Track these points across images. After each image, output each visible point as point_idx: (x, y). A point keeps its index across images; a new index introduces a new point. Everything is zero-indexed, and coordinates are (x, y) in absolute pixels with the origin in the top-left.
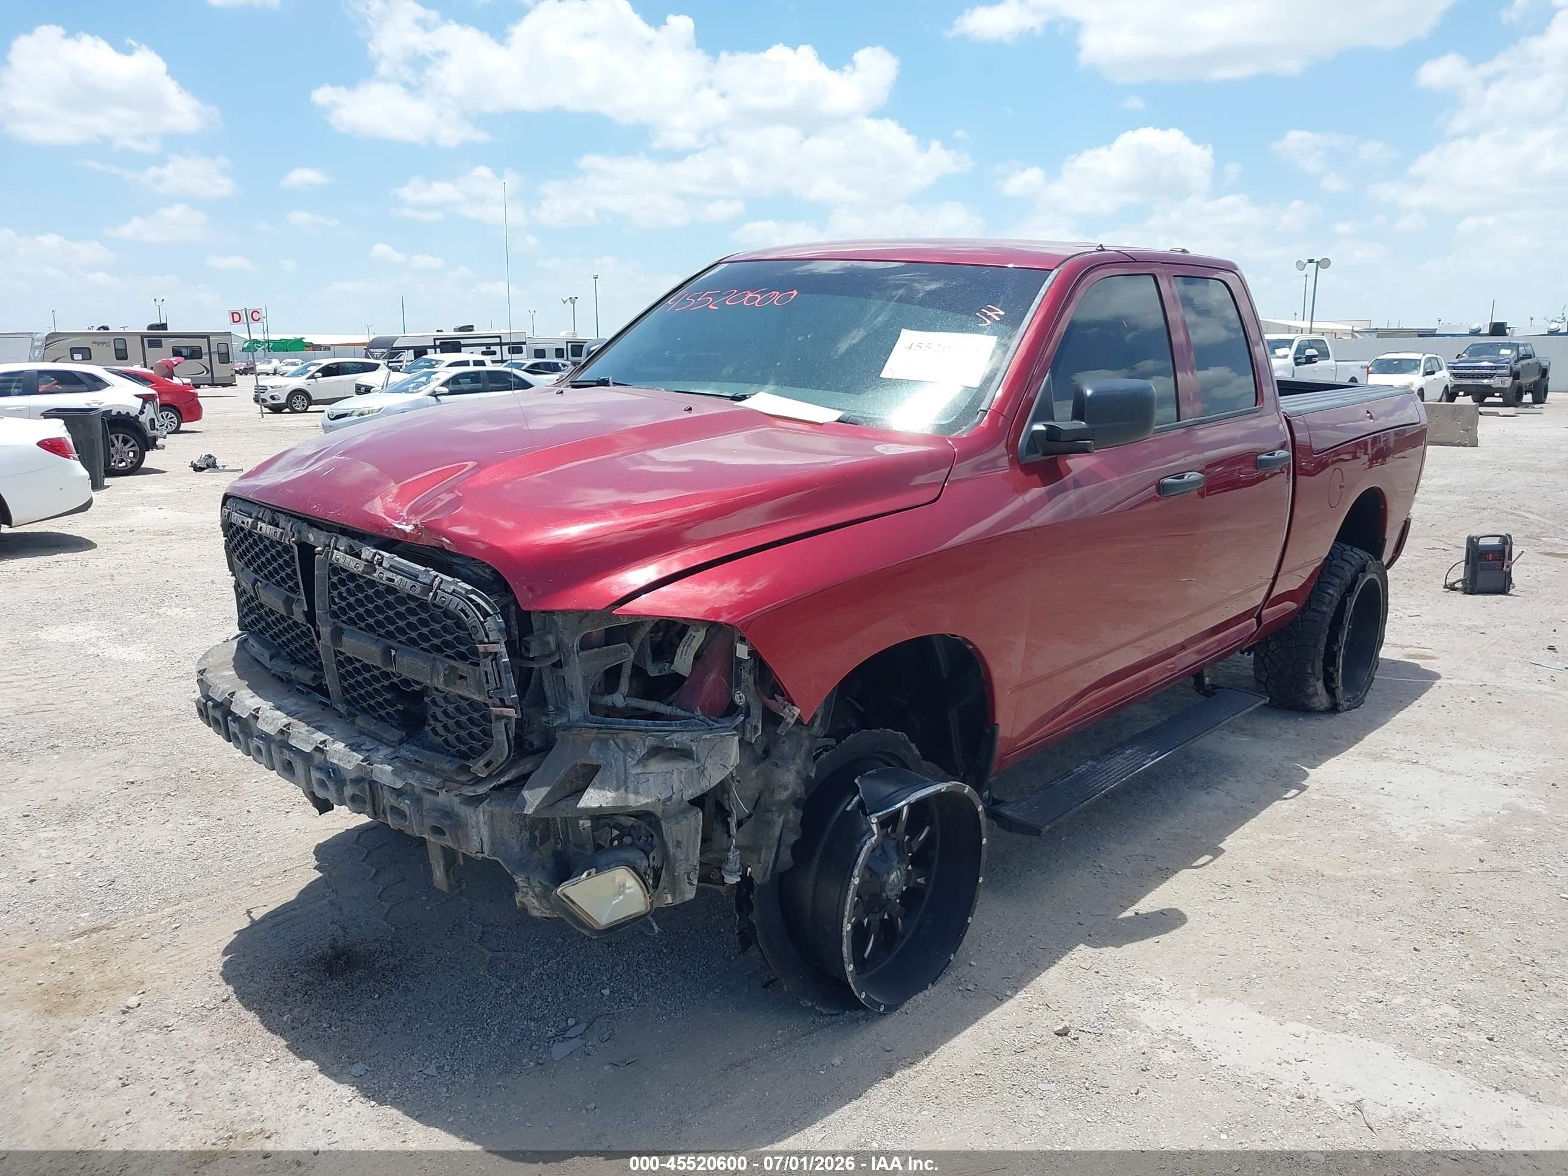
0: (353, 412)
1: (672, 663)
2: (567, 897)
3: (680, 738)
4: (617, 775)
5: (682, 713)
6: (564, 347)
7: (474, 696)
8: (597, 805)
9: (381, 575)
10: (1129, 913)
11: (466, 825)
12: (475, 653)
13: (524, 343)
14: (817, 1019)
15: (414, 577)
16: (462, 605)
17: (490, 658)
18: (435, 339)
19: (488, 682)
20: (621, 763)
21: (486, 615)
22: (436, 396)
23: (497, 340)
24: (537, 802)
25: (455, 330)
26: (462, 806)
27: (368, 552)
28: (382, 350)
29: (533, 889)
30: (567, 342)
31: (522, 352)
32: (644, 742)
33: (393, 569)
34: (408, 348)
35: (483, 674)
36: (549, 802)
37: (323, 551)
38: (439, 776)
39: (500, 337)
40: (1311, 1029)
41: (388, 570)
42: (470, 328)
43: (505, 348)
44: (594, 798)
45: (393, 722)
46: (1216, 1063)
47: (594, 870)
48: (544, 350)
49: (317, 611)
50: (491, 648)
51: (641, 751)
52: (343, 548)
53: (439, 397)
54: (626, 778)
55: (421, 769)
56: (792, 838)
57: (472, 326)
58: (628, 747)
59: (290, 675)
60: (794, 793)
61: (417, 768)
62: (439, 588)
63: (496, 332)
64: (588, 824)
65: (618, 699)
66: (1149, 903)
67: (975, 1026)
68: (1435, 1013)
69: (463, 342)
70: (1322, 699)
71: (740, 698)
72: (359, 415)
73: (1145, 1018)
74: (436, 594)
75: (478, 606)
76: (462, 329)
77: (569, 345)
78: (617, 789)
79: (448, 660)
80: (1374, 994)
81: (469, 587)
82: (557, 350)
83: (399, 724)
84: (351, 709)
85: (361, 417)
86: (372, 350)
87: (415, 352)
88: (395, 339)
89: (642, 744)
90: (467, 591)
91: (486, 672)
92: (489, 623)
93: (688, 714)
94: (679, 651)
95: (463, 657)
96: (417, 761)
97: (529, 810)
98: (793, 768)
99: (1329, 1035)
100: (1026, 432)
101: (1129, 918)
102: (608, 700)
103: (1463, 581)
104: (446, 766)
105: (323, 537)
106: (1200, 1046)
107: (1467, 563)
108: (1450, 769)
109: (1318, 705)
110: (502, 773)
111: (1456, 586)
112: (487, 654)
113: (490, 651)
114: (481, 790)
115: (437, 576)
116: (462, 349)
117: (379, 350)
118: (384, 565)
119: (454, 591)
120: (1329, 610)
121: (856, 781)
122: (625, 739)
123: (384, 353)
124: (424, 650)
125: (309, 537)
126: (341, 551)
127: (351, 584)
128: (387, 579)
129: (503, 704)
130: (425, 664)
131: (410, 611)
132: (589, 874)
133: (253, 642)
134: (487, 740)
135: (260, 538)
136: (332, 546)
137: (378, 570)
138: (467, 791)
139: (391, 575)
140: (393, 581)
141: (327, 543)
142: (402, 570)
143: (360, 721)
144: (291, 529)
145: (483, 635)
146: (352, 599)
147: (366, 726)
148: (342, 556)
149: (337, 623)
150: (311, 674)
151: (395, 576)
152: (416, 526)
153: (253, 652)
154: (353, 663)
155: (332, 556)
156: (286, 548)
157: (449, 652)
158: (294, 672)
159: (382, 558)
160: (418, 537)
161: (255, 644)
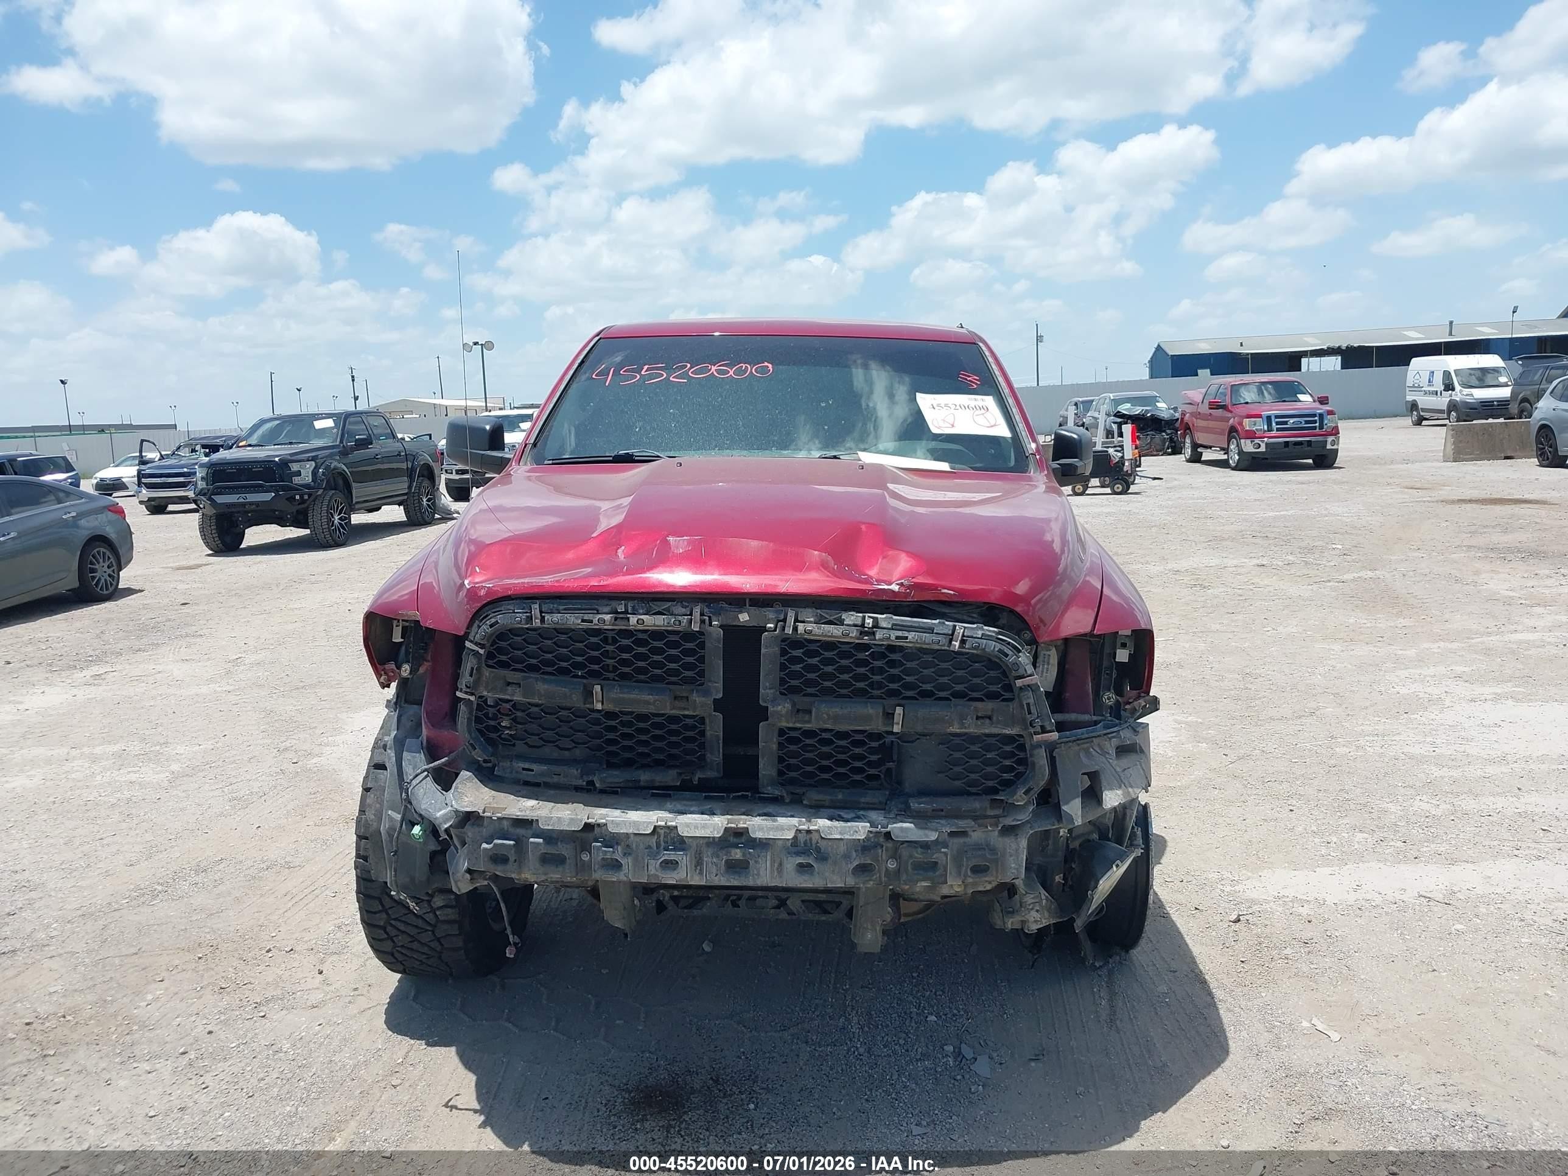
4: (1113, 775)
7: (1005, 731)
8: (1117, 804)
9: (886, 637)
11: (1007, 857)
12: (1009, 688)
15: (930, 630)
16: (996, 646)
17: (1028, 689)
19: (1030, 713)
20: (1108, 765)
21: (1016, 650)
24: (1076, 813)
26: (1000, 839)
27: (852, 618)
32: (1111, 744)
33: (895, 627)
35: (1023, 706)
36: (1085, 812)
37: (776, 627)
38: (969, 817)
41: (893, 629)
44: (1109, 800)
45: (873, 784)
47: (1118, 862)
49: (761, 691)
50: (1027, 681)
51: (1113, 752)
52: (812, 619)
54: (1119, 776)
55: (943, 817)
58: (1103, 751)
62: (963, 635)
71: (1110, 698)
74: (963, 642)
75: (1009, 643)
78: (1120, 787)
79: (972, 703)
81: (994, 630)
83: (881, 784)
84: (792, 788)
89: (1110, 746)
90: (994, 633)
91: (1028, 705)
92: (1021, 659)
95: (992, 696)
104: (976, 805)
105: (768, 613)
112: (1025, 688)
113: (1025, 684)
115: (954, 626)
118: (883, 625)
119: (983, 634)
122: (1099, 745)
124: (941, 699)
125: (744, 617)
126: (810, 622)
127: (828, 654)
128: (897, 638)
129: (1044, 730)
130: (945, 713)
131: (926, 665)
132: (1117, 866)
133: (522, 765)
134: (1021, 769)
135: (627, 633)
136: (791, 620)
137: (874, 634)
138: (1009, 821)
139: (900, 634)
140: (907, 638)
141: (782, 617)
142: (911, 627)
143: (814, 796)
144: (702, 614)
145: (1021, 672)
146: (829, 669)
147: (828, 798)
148: (810, 627)
149: (797, 698)
150: (673, 773)
151: (906, 634)
152: (902, 585)
153: (525, 776)
154: (818, 735)
155: (795, 629)
156: (689, 636)
157: (975, 695)
158: (644, 777)
159: (875, 620)
160: (907, 595)
161: (534, 767)
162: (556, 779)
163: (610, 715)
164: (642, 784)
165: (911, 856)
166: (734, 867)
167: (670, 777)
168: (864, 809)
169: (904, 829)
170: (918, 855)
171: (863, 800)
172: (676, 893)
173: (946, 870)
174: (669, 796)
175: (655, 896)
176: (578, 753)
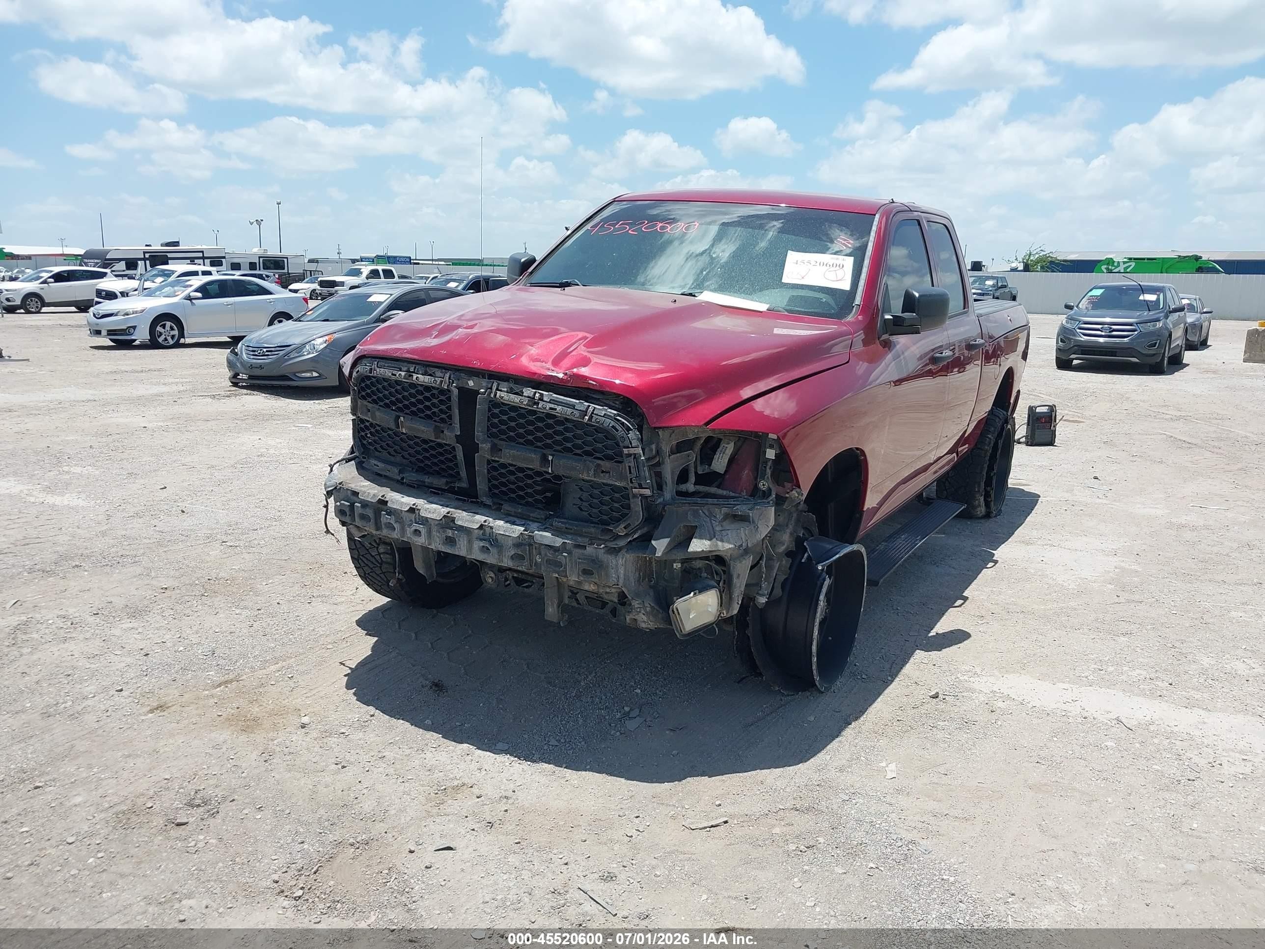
0: (119, 312)
1: (710, 465)
2: (677, 610)
3: (741, 509)
4: (709, 531)
5: (733, 494)
6: (257, 261)
7: (616, 483)
8: (700, 550)
9: (545, 406)
10: (933, 633)
11: (607, 567)
12: (621, 454)
13: (224, 257)
14: (783, 698)
15: (573, 407)
16: (613, 423)
17: (633, 457)
18: (144, 253)
19: (630, 473)
20: (709, 524)
21: (629, 429)
22: (191, 300)
23: (200, 255)
24: (663, 549)
25: (162, 245)
26: (605, 555)
27: (528, 392)
28: (96, 261)
29: (644, 607)
30: (259, 257)
31: (222, 265)
32: (721, 511)
33: (552, 401)
34: (120, 260)
35: (627, 468)
36: (670, 549)
37: (485, 392)
38: (587, 537)
39: (202, 252)
40: (1072, 686)
41: (549, 402)
42: (176, 244)
43: (207, 261)
44: (698, 546)
45: (540, 506)
46: (1030, 706)
47: (697, 591)
48: (239, 264)
49: (476, 433)
50: (632, 451)
51: (720, 517)
52: (505, 390)
53: (193, 301)
54: (714, 533)
55: (571, 534)
56: (782, 578)
57: (178, 242)
58: (711, 516)
59: (425, 482)
60: (788, 547)
61: (568, 533)
62: (592, 413)
63: (199, 247)
64: (679, 565)
65: (690, 487)
66: (942, 627)
67: (881, 697)
68: (1135, 673)
69: (169, 255)
70: (982, 510)
71: (764, 485)
72: (124, 315)
73: (976, 686)
74: (591, 417)
75: (623, 424)
76: (168, 244)
77: (261, 259)
78: (710, 540)
79: (595, 460)
80: (1095, 666)
81: (615, 412)
82: (250, 263)
83: (544, 507)
84: (496, 500)
85: (127, 317)
86: (86, 261)
87: (126, 264)
88: (108, 252)
89: (720, 513)
90: (615, 414)
91: (630, 467)
92: (631, 435)
93: (737, 495)
94: (716, 457)
95: (609, 458)
96: (566, 528)
97: (659, 554)
98: (788, 531)
99: (1083, 688)
100: (881, 320)
101: (934, 636)
102: (683, 487)
103: (1026, 437)
104: (593, 530)
105: (484, 382)
106: (1016, 698)
107: (1028, 424)
108: (1074, 548)
109: (979, 513)
110: (635, 532)
111: (1021, 440)
112: (629, 455)
113: (631, 452)
114: (622, 543)
115: (589, 406)
116: (169, 261)
117: (92, 261)
118: (545, 399)
119: (605, 414)
120: (989, 449)
121: (805, 544)
122: (709, 510)
123: (98, 263)
124: (575, 454)
125: (471, 383)
126: (504, 391)
127: (513, 414)
128: (551, 409)
129: (641, 487)
130: (577, 464)
131: (567, 430)
132: (695, 594)
133: (376, 462)
134: (626, 511)
135: (413, 385)
136: (494, 388)
137: (538, 403)
138: (612, 545)
139: (552, 406)
140: (556, 409)
141: (489, 386)
142: (562, 403)
143: (506, 507)
144: (450, 378)
145: (627, 443)
146: (513, 424)
147: (513, 510)
148: (504, 395)
149: (496, 441)
150: (444, 480)
151: (556, 407)
152: (566, 374)
153: (376, 469)
154: (507, 467)
155: (495, 395)
156: (442, 392)
157: (598, 455)
158: (428, 480)
159: (542, 395)
160: (567, 381)
161: (379, 464)
162: (388, 474)
163: (410, 438)
164: (426, 484)
165: (546, 555)
166: (450, 541)
167: (440, 482)
168: (530, 520)
169: (545, 536)
170: (550, 554)
171: (531, 515)
172: (515, 575)
173: (565, 568)
174: (438, 494)
175: (504, 575)
176: (399, 459)
